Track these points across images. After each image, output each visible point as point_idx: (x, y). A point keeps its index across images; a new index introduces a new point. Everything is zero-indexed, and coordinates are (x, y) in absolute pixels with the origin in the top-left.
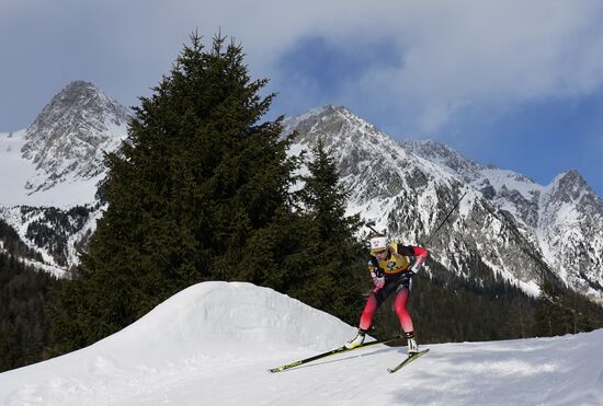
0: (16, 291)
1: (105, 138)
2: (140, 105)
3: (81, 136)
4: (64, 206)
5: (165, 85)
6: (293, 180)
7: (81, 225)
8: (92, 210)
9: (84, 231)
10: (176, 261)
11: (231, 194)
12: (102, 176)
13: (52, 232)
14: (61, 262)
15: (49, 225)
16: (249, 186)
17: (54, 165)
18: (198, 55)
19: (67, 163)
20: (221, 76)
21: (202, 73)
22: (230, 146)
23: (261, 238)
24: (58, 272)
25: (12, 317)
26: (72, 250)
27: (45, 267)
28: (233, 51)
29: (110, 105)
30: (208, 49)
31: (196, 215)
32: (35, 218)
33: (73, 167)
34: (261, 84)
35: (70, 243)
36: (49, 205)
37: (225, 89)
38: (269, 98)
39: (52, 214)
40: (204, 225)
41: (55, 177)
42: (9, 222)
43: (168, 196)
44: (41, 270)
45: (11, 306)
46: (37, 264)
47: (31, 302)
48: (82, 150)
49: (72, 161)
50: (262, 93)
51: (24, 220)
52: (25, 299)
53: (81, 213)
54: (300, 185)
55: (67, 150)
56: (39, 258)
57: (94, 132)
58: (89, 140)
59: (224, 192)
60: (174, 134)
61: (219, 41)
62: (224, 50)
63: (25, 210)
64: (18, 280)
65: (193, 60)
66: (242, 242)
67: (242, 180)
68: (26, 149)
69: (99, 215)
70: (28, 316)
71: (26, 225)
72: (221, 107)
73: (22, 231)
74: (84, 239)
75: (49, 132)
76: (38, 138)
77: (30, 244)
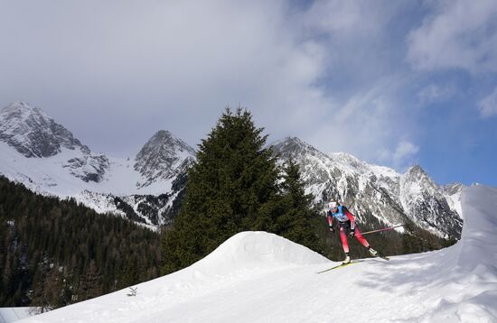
0: (133, 239)
1: (175, 159)
2: (201, 143)
3: (163, 158)
4: (156, 194)
5: (213, 133)
6: (279, 178)
7: (165, 204)
8: (170, 195)
9: (166, 207)
10: (224, 221)
11: (249, 186)
12: (175, 178)
13: (150, 207)
14: (155, 223)
15: (149, 204)
16: (258, 182)
17: (151, 173)
18: (229, 117)
19: (157, 172)
20: (241, 127)
21: (232, 127)
22: (247, 162)
23: (265, 208)
24: (154, 228)
25: (132, 252)
26: (160, 216)
27: (147, 226)
28: (246, 114)
29: (178, 142)
30: (234, 114)
31: (232, 197)
32: (142, 201)
33: (160, 174)
34: (261, 130)
35: (160, 213)
36: (148, 194)
37: (243, 134)
38: (266, 137)
39: (150, 198)
40: (236, 202)
41: (151, 179)
42: (129, 203)
43: (218, 188)
44: (145, 228)
45: (131, 247)
46: (143, 225)
47: (141, 244)
48: (164, 165)
49: (160, 171)
50: (262, 135)
51: (136, 202)
52: (138, 243)
53: (165, 197)
54: (283, 180)
55: (157, 165)
56: (144, 221)
57: (170, 156)
58: (168, 160)
59: (246, 185)
60: (220, 157)
61: (240, 110)
62: (242, 114)
63: (136, 197)
64: (134, 233)
65: (227, 120)
66: (255, 210)
67: (254, 179)
68: (136, 166)
69: (174, 198)
70: (139, 252)
71: (137, 205)
72: (242, 143)
73: (135, 207)
74: (166, 211)
75: (148, 157)
76: (142, 160)
77: (139, 214)
